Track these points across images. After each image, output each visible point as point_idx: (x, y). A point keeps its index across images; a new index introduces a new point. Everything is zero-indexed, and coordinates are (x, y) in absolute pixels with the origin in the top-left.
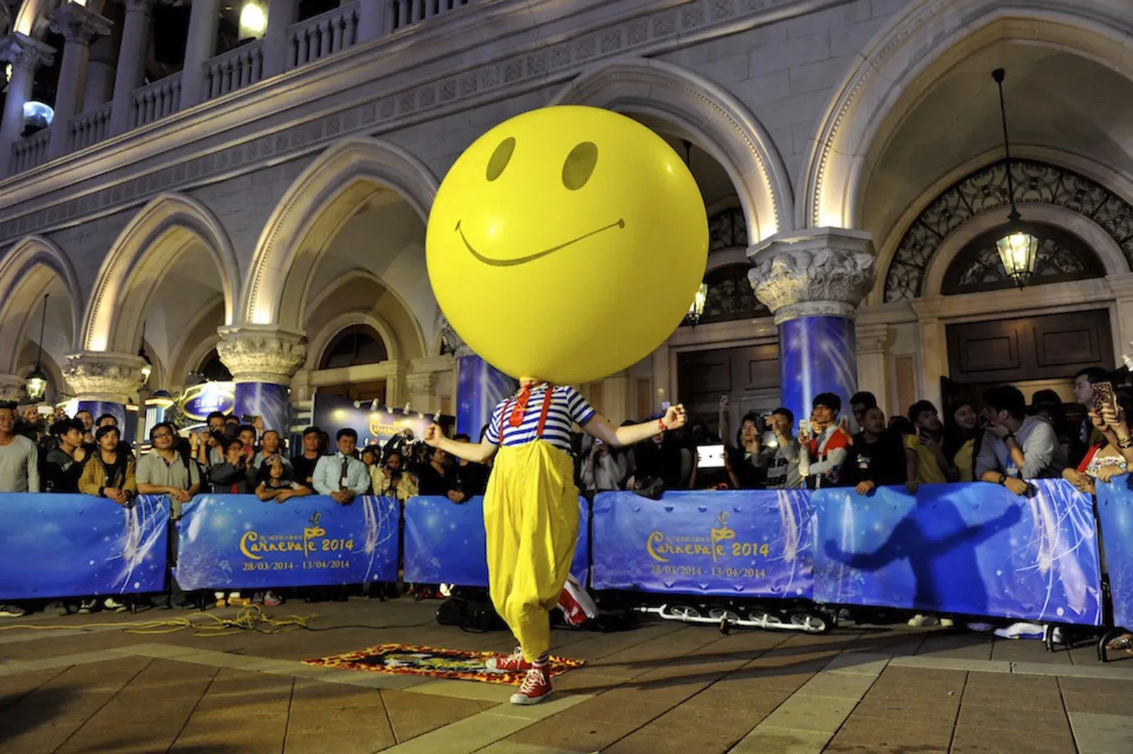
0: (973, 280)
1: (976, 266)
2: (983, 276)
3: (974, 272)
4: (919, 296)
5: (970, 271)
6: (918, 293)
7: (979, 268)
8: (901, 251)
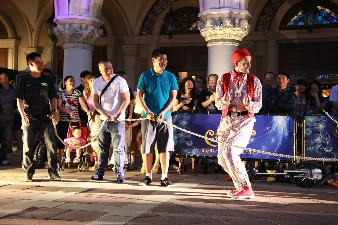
0: (294, 24)
1: (296, 17)
2: (298, 22)
3: (294, 20)
4: (270, 30)
5: (293, 19)
6: (269, 28)
7: (297, 18)
8: (261, 17)
